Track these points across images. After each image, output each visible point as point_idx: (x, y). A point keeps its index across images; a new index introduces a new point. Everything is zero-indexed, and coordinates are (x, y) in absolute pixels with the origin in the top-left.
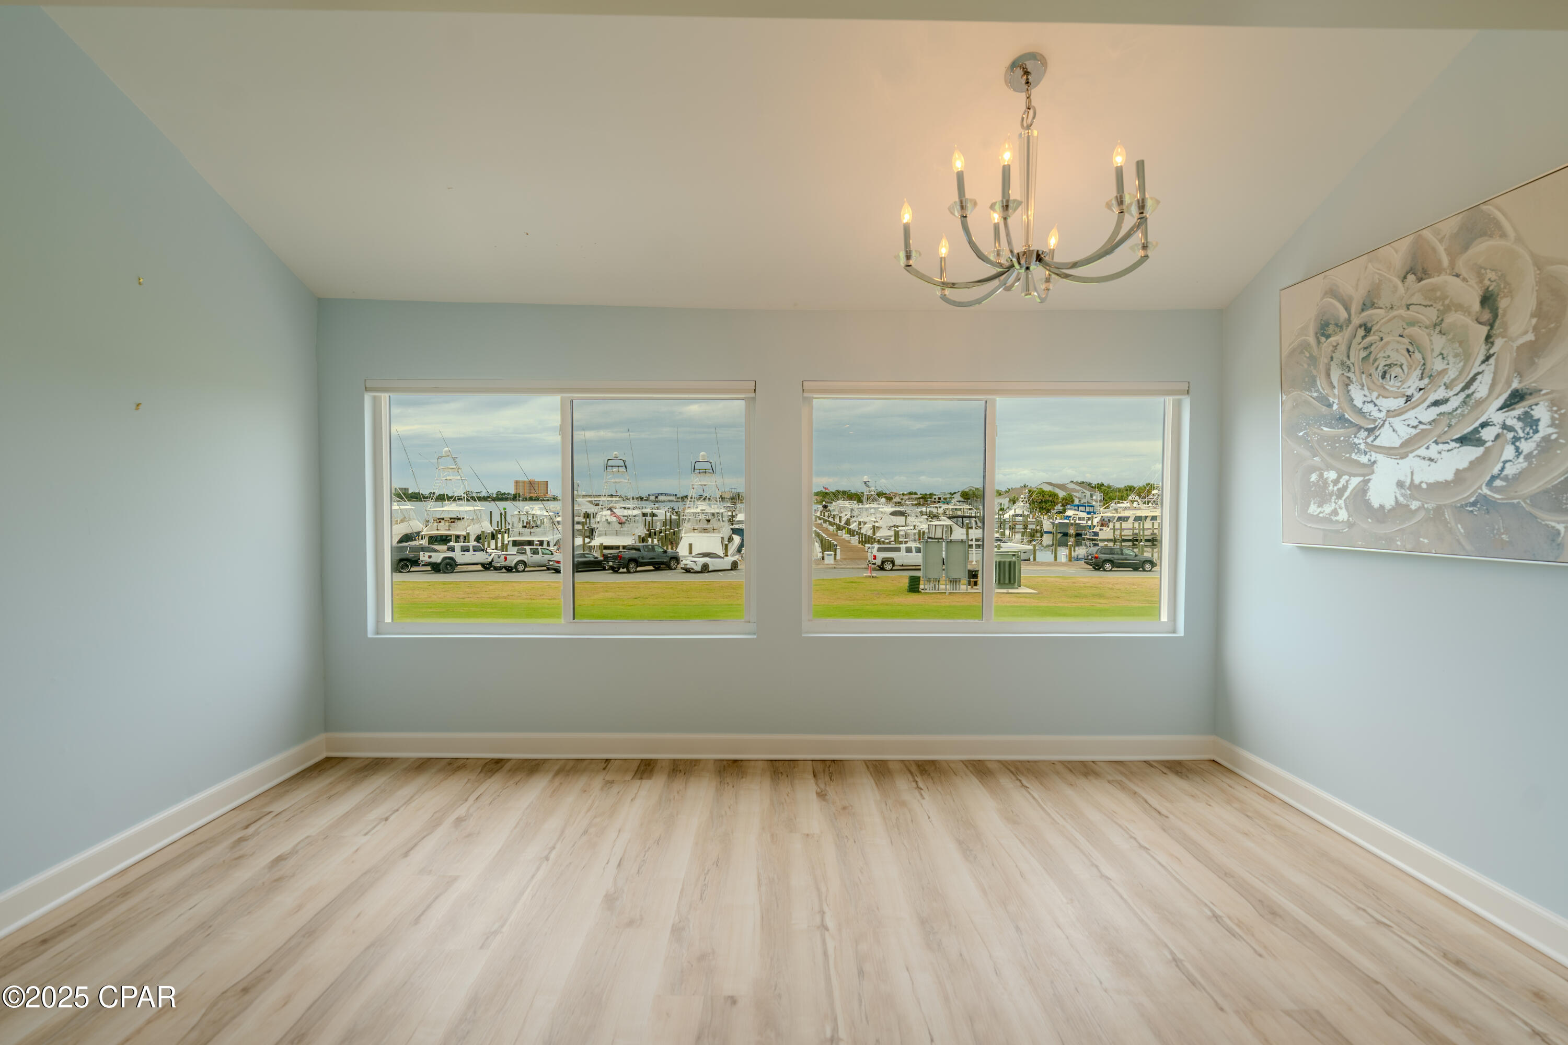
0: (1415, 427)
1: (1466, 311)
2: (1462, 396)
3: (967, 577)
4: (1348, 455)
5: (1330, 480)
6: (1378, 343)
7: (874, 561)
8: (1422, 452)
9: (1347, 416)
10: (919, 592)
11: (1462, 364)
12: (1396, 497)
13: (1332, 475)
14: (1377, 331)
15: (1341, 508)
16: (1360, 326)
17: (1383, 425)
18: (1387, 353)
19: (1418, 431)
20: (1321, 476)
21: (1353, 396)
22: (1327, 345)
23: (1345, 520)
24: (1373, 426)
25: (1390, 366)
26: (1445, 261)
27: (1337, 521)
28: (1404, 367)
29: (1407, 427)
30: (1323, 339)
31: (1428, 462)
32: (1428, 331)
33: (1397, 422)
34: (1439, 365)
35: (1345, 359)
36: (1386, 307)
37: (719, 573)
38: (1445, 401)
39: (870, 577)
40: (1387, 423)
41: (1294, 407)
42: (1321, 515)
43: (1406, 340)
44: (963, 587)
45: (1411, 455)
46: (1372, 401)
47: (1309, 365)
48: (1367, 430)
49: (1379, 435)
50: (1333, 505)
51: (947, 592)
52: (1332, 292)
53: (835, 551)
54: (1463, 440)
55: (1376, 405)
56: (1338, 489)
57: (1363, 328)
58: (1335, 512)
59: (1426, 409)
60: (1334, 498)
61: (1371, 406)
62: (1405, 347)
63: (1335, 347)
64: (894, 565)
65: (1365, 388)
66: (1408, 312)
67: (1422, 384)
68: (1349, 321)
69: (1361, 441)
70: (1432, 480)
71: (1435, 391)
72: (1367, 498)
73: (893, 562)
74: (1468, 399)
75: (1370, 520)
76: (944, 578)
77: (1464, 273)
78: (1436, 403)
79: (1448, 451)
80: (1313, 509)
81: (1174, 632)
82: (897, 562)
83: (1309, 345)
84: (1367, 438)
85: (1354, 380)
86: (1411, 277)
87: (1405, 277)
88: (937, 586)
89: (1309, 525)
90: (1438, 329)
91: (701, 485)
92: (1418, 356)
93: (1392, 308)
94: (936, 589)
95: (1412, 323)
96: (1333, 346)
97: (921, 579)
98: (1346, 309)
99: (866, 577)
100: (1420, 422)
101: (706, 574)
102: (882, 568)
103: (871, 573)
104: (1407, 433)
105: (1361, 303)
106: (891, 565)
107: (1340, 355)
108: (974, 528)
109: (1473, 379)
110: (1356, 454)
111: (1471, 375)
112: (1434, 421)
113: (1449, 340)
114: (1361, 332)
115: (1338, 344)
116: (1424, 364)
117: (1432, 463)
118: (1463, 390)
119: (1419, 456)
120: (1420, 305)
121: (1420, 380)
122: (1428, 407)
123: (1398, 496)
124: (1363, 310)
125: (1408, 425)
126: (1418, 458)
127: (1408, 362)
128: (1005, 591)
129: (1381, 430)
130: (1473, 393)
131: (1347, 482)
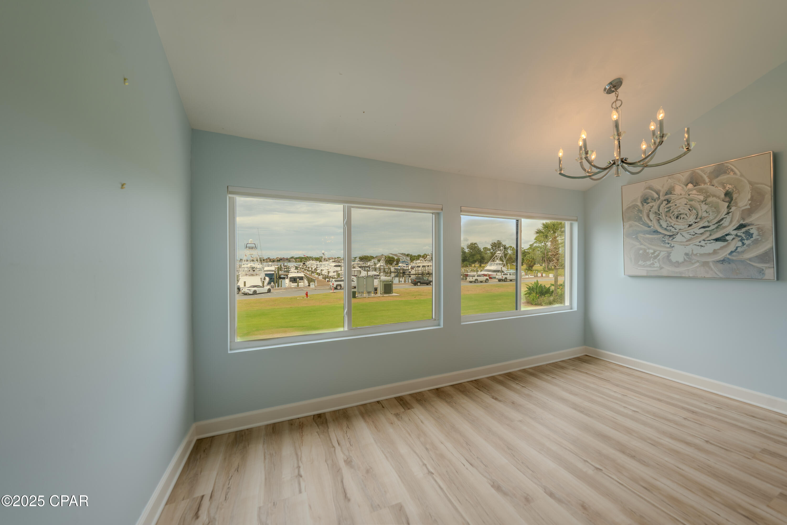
0: (694, 235)
1: (719, 197)
2: (716, 225)
3: (374, 290)
4: (659, 244)
6: (674, 206)
8: (697, 243)
9: (658, 231)
10: (356, 298)
11: (716, 214)
12: (684, 259)
13: (651, 251)
14: (674, 202)
15: (656, 263)
16: (665, 200)
17: (677, 234)
18: (679, 210)
20: (645, 251)
21: (661, 224)
22: (647, 207)
23: (659, 266)
24: (672, 234)
25: (680, 214)
26: (707, 180)
27: (655, 267)
28: (687, 215)
30: (645, 204)
31: (700, 247)
32: (699, 203)
33: (684, 233)
34: (705, 214)
35: (657, 211)
36: (678, 194)
37: (262, 294)
38: (709, 227)
39: (333, 292)
40: (679, 234)
41: (630, 227)
42: (645, 265)
43: (688, 206)
44: (373, 295)
45: (692, 245)
46: (671, 226)
47: (638, 212)
48: (668, 235)
49: (675, 238)
50: (652, 261)
51: (367, 297)
52: (650, 188)
53: (315, 283)
54: (717, 240)
55: (673, 227)
56: (654, 256)
57: (666, 201)
58: (653, 264)
59: (699, 229)
60: (652, 259)
61: (671, 228)
62: (688, 208)
63: (652, 207)
64: (341, 287)
65: (668, 221)
66: (689, 197)
67: (696, 221)
68: (659, 198)
69: (666, 239)
70: (702, 253)
71: (703, 223)
72: (670, 259)
73: (340, 286)
74: (719, 227)
75: (671, 267)
76: (365, 292)
77: (716, 185)
78: (704, 227)
79: (710, 243)
80: (641, 262)
81: (571, 309)
83: (638, 205)
84: (669, 238)
85: (662, 218)
86: (690, 186)
87: (687, 185)
88: (362, 295)
89: (639, 269)
90: (704, 203)
91: (250, 254)
92: (694, 211)
93: (681, 195)
94: (362, 296)
95: (691, 200)
96: (651, 207)
97: (356, 292)
98: (657, 194)
100: (696, 233)
101: (255, 295)
102: (336, 288)
103: (333, 291)
104: (690, 237)
105: (665, 192)
106: (340, 287)
107: (655, 209)
108: (371, 271)
109: (722, 219)
110: (663, 244)
111: (721, 218)
112: (702, 233)
113: (710, 207)
114: (665, 203)
115: (653, 206)
116: (697, 214)
117: (702, 247)
118: (717, 223)
119: (696, 245)
120: (695, 194)
121: (695, 219)
122: (700, 228)
123: (686, 258)
124: (666, 195)
125: (690, 234)
126: (695, 246)
127: (689, 213)
128: (387, 295)
129: (677, 236)
130: (721, 224)
131: (659, 253)
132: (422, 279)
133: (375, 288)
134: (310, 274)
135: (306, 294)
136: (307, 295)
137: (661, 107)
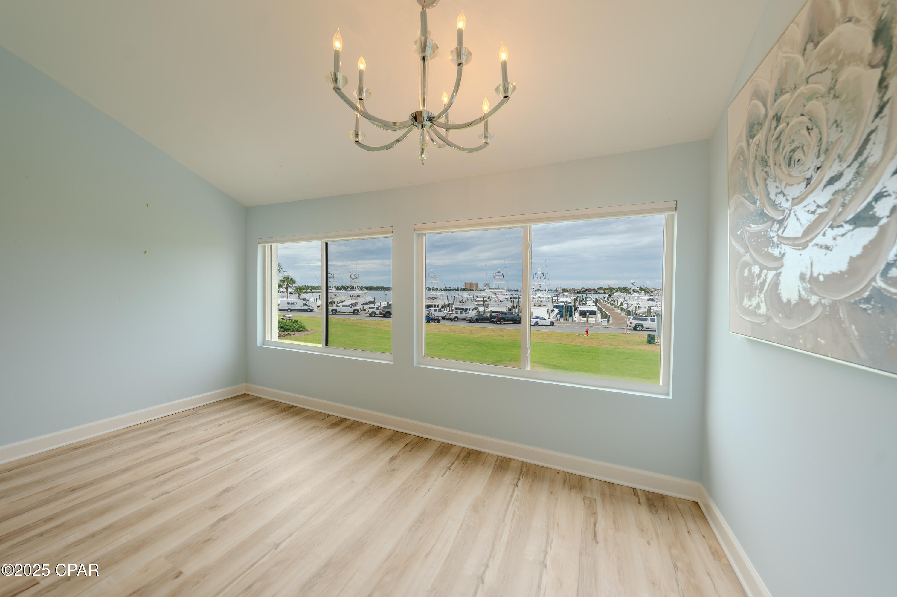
0: (813, 212)
1: (860, 58)
2: (856, 164)
4: (766, 250)
5: (755, 274)
6: (785, 129)
7: (630, 325)
8: (820, 240)
9: (765, 210)
10: (654, 344)
12: (799, 291)
13: (757, 270)
14: (785, 117)
15: (762, 301)
16: (774, 117)
17: (789, 214)
18: (792, 138)
19: (817, 216)
20: (750, 270)
21: (769, 189)
22: (753, 146)
23: (765, 314)
24: (782, 217)
25: (794, 150)
26: (839, 10)
27: (760, 315)
28: (804, 148)
29: (806, 213)
30: (751, 140)
31: (824, 251)
32: (824, 99)
33: (799, 209)
34: (833, 135)
35: (764, 154)
36: (791, 89)
37: (544, 327)
38: (839, 176)
39: (626, 333)
40: (793, 212)
42: (750, 308)
43: (805, 119)
45: (811, 244)
46: (782, 191)
47: (743, 168)
48: (778, 221)
49: (787, 226)
50: (757, 298)
52: (757, 93)
53: (609, 319)
54: (856, 221)
55: (784, 195)
56: (760, 283)
57: (775, 119)
58: (758, 306)
59: (823, 190)
60: (758, 291)
61: (781, 196)
62: (806, 125)
63: (758, 145)
64: (643, 328)
65: (777, 179)
66: (809, 86)
67: (819, 162)
68: (766, 115)
69: (774, 234)
70: (827, 272)
71: (830, 167)
72: (779, 292)
73: (642, 326)
74: (861, 168)
75: (780, 315)
78: (832, 181)
79: (843, 235)
80: (746, 301)
82: (645, 326)
83: (743, 149)
84: (779, 230)
85: (770, 173)
87: (805, 49)
89: (743, 317)
90: (832, 93)
91: (538, 284)
92: (815, 131)
93: (795, 88)
95: (811, 96)
98: (764, 105)
99: (623, 333)
100: (818, 206)
101: (535, 327)
102: (635, 329)
103: (626, 331)
104: (808, 220)
105: (774, 94)
106: (641, 328)
109: (867, 140)
110: (771, 247)
111: (864, 137)
112: (829, 202)
114: (774, 124)
115: (760, 141)
116: (821, 139)
117: (828, 252)
118: (856, 158)
119: (817, 245)
120: (817, 73)
121: (817, 157)
122: (825, 186)
123: (801, 289)
124: (775, 100)
125: (809, 211)
126: (817, 247)
127: (808, 140)
129: (788, 220)
130: (867, 158)
131: (766, 275)
135: (586, 331)
136: (587, 332)
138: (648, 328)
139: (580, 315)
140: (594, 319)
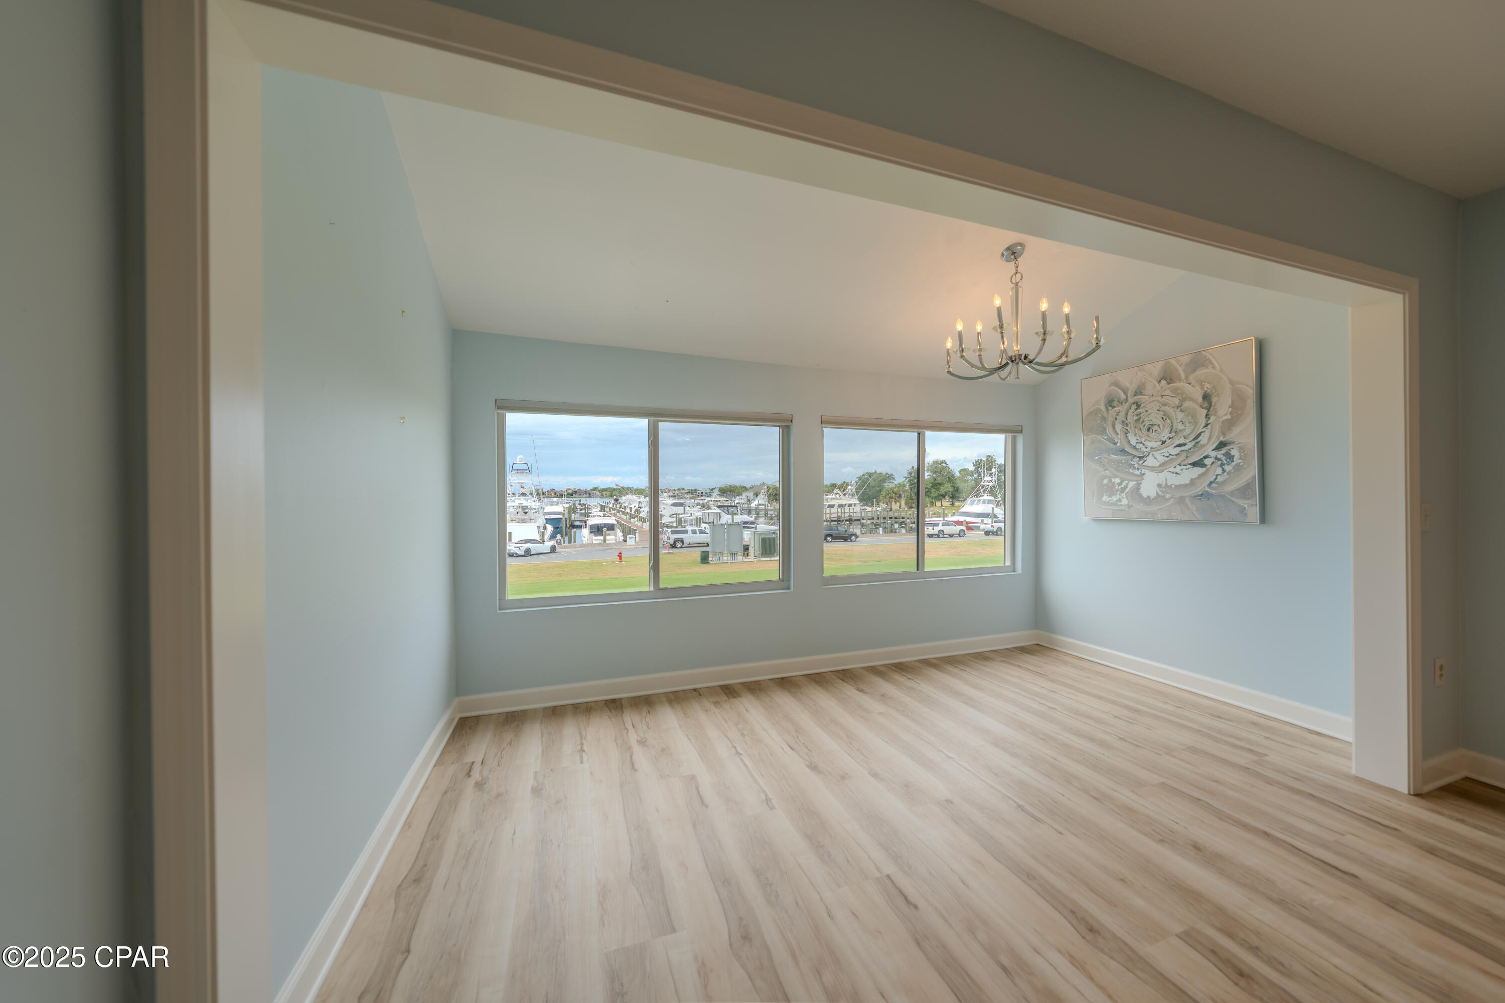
0: (1168, 457)
1: (1195, 401)
2: (1193, 443)
3: (743, 550)
4: (1127, 470)
5: (1117, 482)
6: (1144, 413)
7: (668, 541)
8: (1169, 470)
9: (1126, 449)
10: (708, 563)
11: (1193, 427)
12: (1157, 492)
13: (1118, 480)
14: (1144, 407)
15: (1123, 498)
16: (1134, 403)
17: (1148, 455)
18: (1151, 418)
19: (1169, 459)
20: (1110, 481)
21: (1130, 439)
22: (1113, 412)
23: (1126, 504)
24: (1142, 455)
25: (1152, 425)
26: (1183, 376)
27: (1121, 505)
28: (1160, 426)
29: (1162, 457)
30: (1110, 408)
31: (1175, 475)
32: (1174, 409)
33: (1157, 454)
34: (1180, 427)
35: (1124, 420)
36: (1149, 395)
37: (540, 556)
38: (1184, 445)
39: (668, 553)
40: (1151, 454)
41: (1092, 443)
42: (1110, 502)
43: (1161, 413)
44: (740, 558)
45: (1165, 471)
46: (1141, 443)
47: (1101, 421)
48: (1138, 457)
49: (1146, 460)
50: (1118, 496)
51: (729, 562)
52: (1116, 384)
53: (635, 535)
54: (1194, 464)
55: (1144, 445)
56: (1121, 488)
57: (1135, 405)
58: (1120, 500)
59: (1173, 448)
60: (1119, 492)
61: (1141, 445)
62: (1161, 416)
63: (1118, 413)
64: (683, 544)
65: (1138, 436)
66: (1162, 399)
67: (1171, 436)
68: (1126, 400)
69: (1135, 463)
70: (1178, 484)
71: (1179, 439)
72: (1140, 492)
73: (682, 541)
74: (1197, 445)
75: (1141, 504)
76: (726, 552)
77: (1193, 383)
78: (1179, 445)
79: (1187, 469)
80: (1105, 498)
81: (1014, 571)
82: (686, 541)
83: (1101, 410)
84: (1139, 461)
85: (1130, 431)
86: (1163, 382)
87: (1160, 381)
88: (721, 558)
89: (1103, 507)
90: (1179, 409)
91: (519, 483)
92: (1168, 421)
93: (1153, 396)
94: (721, 560)
95: (1165, 405)
96: (1117, 412)
97: (710, 553)
98: (1125, 394)
99: (665, 553)
100: (1170, 455)
101: (529, 557)
102: (673, 546)
103: (668, 550)
104: (1163, 460)
105: (1134, 391)
106: (681, 544)
107: (1121, 417)
108: (739, 514)
109: (1200, 434)
110: (1132, 469)
111: (1198, 432)
112: (1178, 454)
113: (1186, 415)
114: (1134, 407)
115: (1120, 412)
116: (1172, 426)
117: (1178, 475)
118: (1194, 439)
119: (1170, 472)
120: (1169, 396)
121: (1170, 433)
122: (1175, 447)
123: (1158, 491)
124: (1135, 395)
125: (1164, 456)
126: (1170, 473)
127: (1162, 423)
128: (768, 559)
129: (1148, 457)
130: (1199, 442)
131: (1127, 484)
132: (835, 530)
133: (744, 546)
134: (628, 520)
135: (618, 556)
136: (620, 556)
137: (1045, 294)
138: (689, 544)
139: (591, 532)
140: (613, 537)
